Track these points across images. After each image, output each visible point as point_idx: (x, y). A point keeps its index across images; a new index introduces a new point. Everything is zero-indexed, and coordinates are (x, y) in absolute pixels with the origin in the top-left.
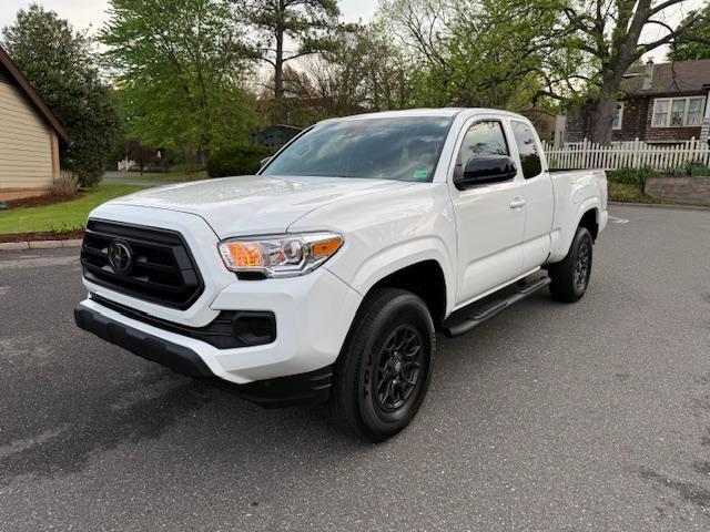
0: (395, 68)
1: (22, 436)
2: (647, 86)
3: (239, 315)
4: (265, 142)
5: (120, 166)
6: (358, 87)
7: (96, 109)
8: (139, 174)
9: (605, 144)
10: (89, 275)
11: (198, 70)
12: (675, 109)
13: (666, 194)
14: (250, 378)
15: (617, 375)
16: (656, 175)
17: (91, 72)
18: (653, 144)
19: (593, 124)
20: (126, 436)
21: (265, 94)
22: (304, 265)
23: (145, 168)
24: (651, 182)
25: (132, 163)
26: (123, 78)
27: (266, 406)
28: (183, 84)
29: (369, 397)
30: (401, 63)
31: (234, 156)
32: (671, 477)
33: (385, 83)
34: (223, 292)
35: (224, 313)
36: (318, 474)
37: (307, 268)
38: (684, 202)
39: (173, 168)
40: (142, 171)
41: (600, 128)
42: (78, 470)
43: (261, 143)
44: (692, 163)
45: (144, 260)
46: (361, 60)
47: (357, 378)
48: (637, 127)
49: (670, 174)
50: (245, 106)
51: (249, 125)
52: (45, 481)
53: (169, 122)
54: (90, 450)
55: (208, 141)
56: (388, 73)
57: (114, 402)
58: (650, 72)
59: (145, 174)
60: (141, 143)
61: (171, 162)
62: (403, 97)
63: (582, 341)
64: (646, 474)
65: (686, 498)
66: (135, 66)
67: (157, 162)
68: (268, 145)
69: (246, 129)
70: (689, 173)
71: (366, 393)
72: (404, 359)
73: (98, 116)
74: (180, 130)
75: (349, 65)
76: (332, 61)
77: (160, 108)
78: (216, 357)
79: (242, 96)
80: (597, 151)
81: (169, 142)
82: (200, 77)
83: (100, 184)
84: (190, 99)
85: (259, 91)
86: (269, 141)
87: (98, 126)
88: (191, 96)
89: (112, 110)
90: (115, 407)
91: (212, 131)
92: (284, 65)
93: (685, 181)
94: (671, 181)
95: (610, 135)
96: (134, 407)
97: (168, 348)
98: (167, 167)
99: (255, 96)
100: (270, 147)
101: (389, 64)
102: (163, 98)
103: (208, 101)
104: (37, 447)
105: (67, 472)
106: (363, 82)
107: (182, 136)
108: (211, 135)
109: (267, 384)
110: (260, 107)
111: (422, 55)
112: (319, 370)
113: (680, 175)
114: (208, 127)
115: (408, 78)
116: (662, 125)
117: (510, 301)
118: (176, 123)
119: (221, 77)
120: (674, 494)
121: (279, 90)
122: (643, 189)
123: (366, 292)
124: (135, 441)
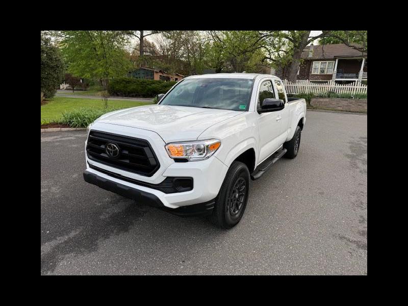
0: (197, 42)
1: (61, 234)
2: (311, 56)
3: (176, 178)
4: (136, 76)
5: (61, 87)
6: (180, 51)
7: (51, 59)
8: (72, 92)
9: (294, 82)
10: (91, 157)
11: (101, 40)
12: (322, 66)
13: (319, 105)
14: (178, 205)
15: (319, 193)
16: (315, 97)
17: (47, 39)
18: (312, 82)
19: (289, 73)
20: (113, 232)
21: (133, 52)
22: (206, 155)
23: (75, 88)
24: (313, 100)
25: (67, 85)
26: (62, 42)
27: (182, 217)
28: (94, 47)
29: (229, 211)
30: (200, 40)
31: (121, 83)
32: (351, 238)
33: (192, 49)
34: (168, 168)
35: (168, 178)
36: (207, 245)
37: (206, 156)
38: (327, 109)
39: (88, 89)
40: (73, 90)
41: (292, 75)
42: (95, 250)
43: (134, 76)
44: (330, 92)
45: (126, 152)
46: (181, 37)
47: (225, 203)
48: (305, 74)
49: (321, 97)
50: (124, 58)
51: (127, 68)
52: (80, 256)
53: (87, 65)
54: (97, 239)
55: (107, 75)
56: (194, 45)
57: (100, 215)
58: (312, 49)
59: (75, 92)
60: (73, 76)
61: (88, 85)
62: (201, 56)
63: (301, 177)
64: (342, 238)
65: (359, 247)
66: (68, 36)
67: (80, 85)
68: (137, 78)
69: (126, 69)
70: (329, 96)
71: (227, 210)
72: (239, 192)
73: (52, 63)
74: (93, 70)
75: (176, 40)
76: (168, 38)
77: (82, 59)
78: (166, 197)
79: (123, 54)
80: (290, 85)
81: (88, 75)
82: (102, 44)
83: (54, 97)
84: (97, 55)
85: (131, 51)
86: (138, 76)
87: (53, 67)
88: (98, 53)
89: (59, 60)
90: (102, 217)
91: (110, 70)
92: (144, 39)
93: (327, 100)
94: (321, 100)
95: (296, 78)
96: (111, 217)
97: (142, 194)
98: (86, 88)
99: (129, 54)
100: (139, 79)
101: (195, 40)
102: (84, 54)
103: (107, 56)
104: (70, 239)
105: (90, 251)
106: (183, 48)
107: (94, 72)
108: (109, 72)
109: (185, 208)
110: (132, 59)
111: (210, 36)
112: (210, 201)
113: (325, 97)
114: (107, 69)
115: (203, 47)
116: (316, 73)
117: (274, 161)
118: (91, 66)
119: (112, 43)
120: (354, 246)
121: (142, 51)
122: (309, 103)
123: (230, 165)
124: (117, 234)
